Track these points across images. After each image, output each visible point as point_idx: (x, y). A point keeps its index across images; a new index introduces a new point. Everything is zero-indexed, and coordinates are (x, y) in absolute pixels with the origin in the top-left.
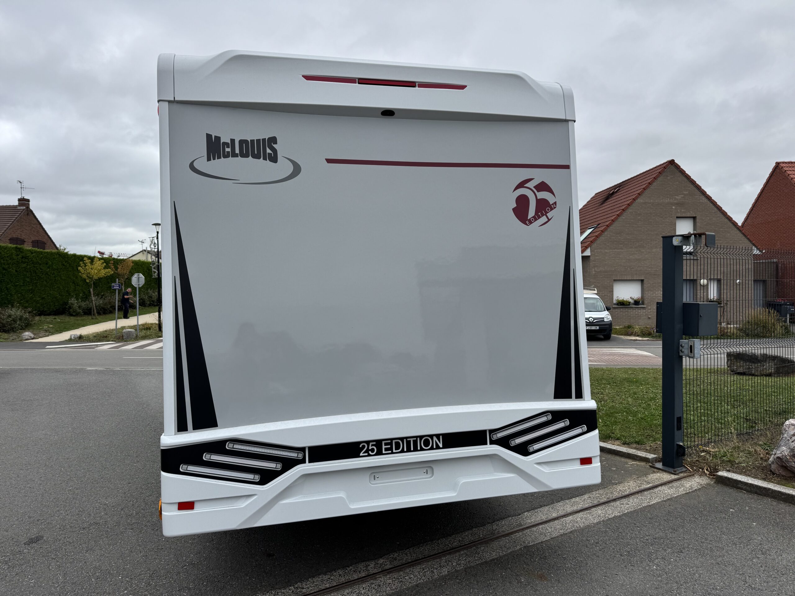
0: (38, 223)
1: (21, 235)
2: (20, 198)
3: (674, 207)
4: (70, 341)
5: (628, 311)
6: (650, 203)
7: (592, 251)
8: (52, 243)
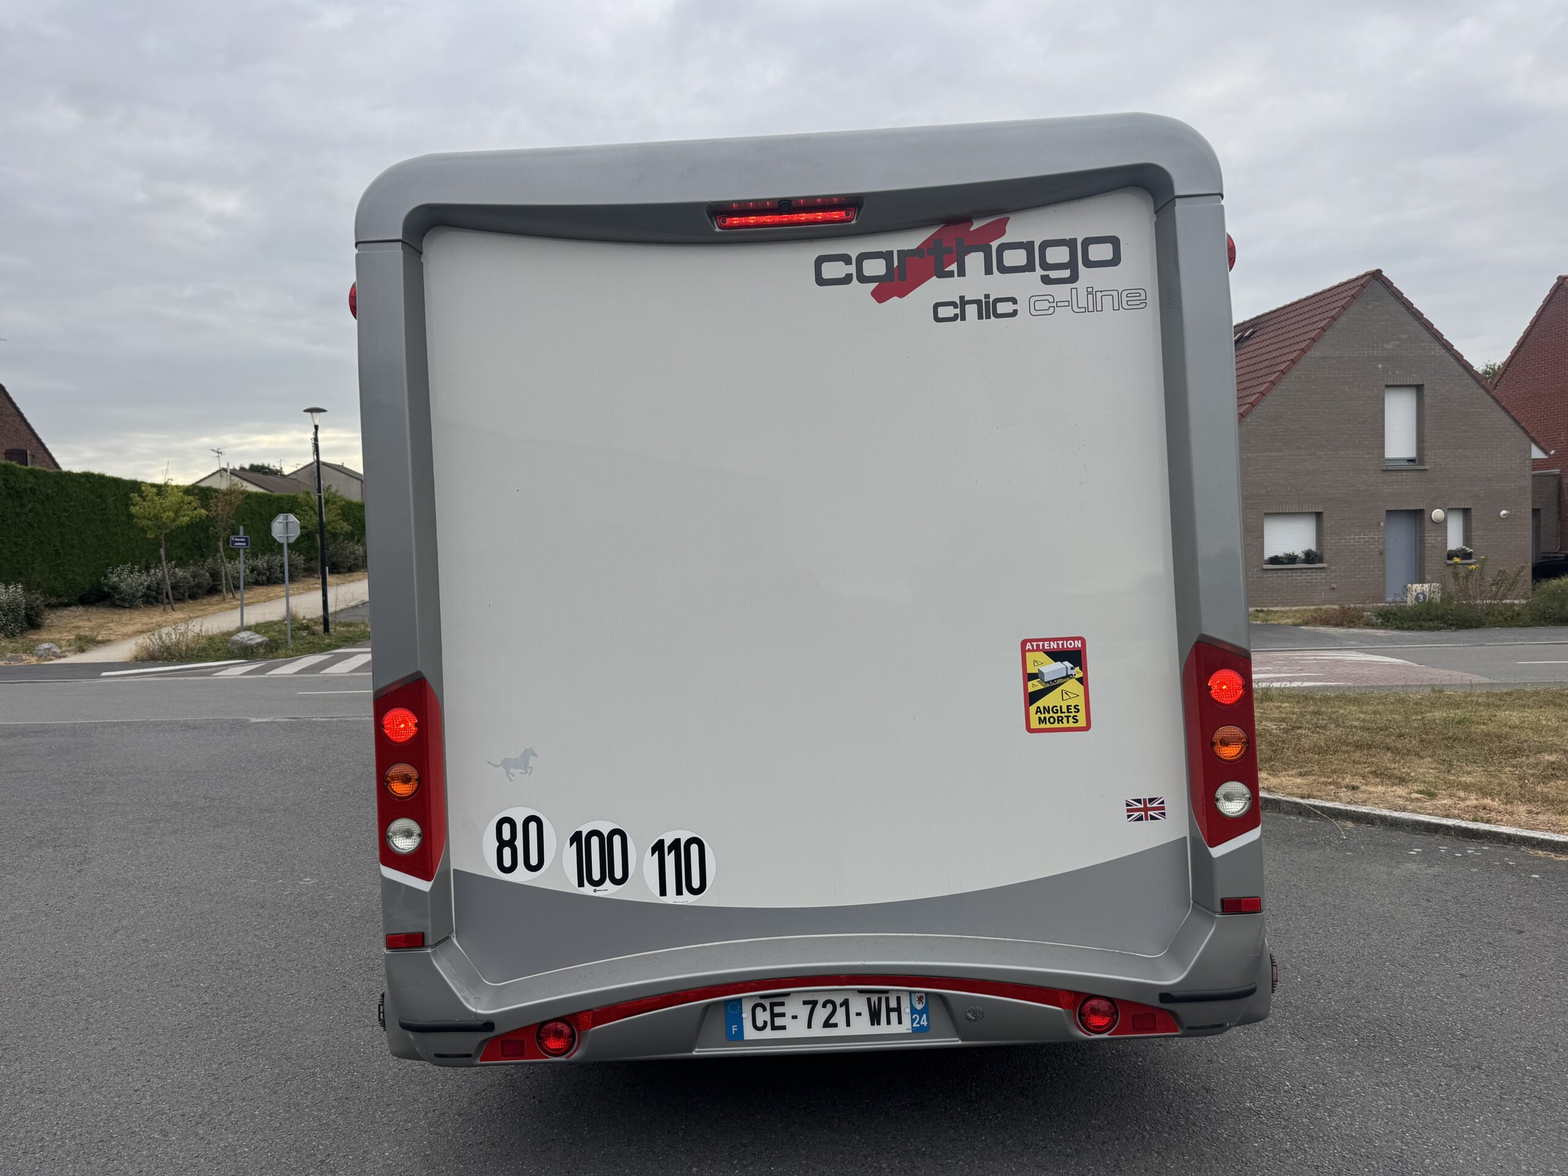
0: (16, 413)
3: (1380, 366)
4: (138, 661)
5: (1293, 576)
6: (1334, 358)
8: (45, 455)
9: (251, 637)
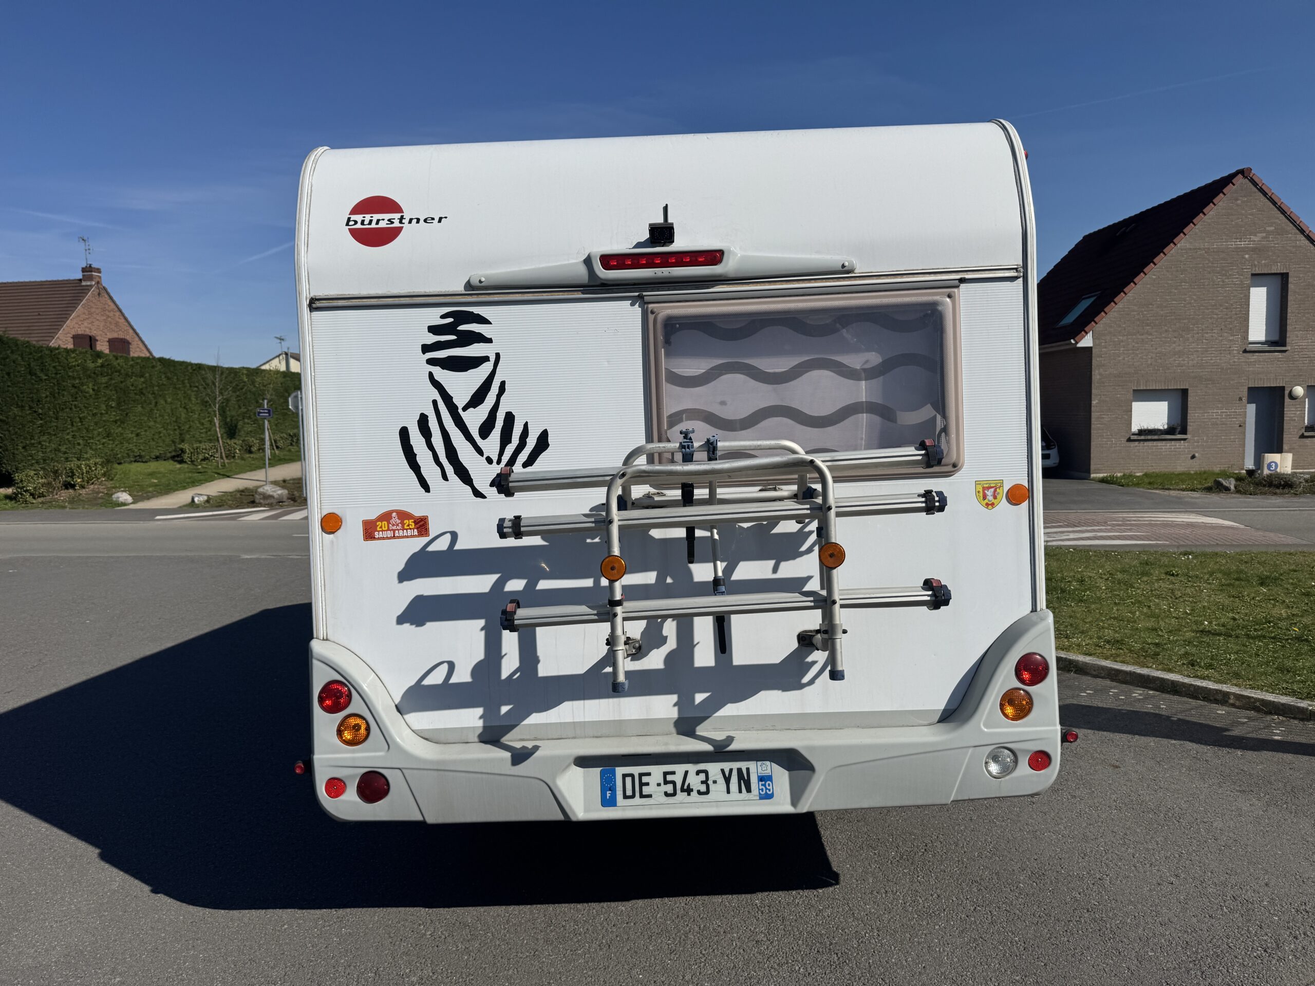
0: (116, 309)
1: (90, 329)
2: (84, 266)
3: (1247, 256)
4: (192, 506)
5: (1158, 446)
6: (1204, 249)
7: (1096, 339)
8: (140, 343)
9: (273, 490)
